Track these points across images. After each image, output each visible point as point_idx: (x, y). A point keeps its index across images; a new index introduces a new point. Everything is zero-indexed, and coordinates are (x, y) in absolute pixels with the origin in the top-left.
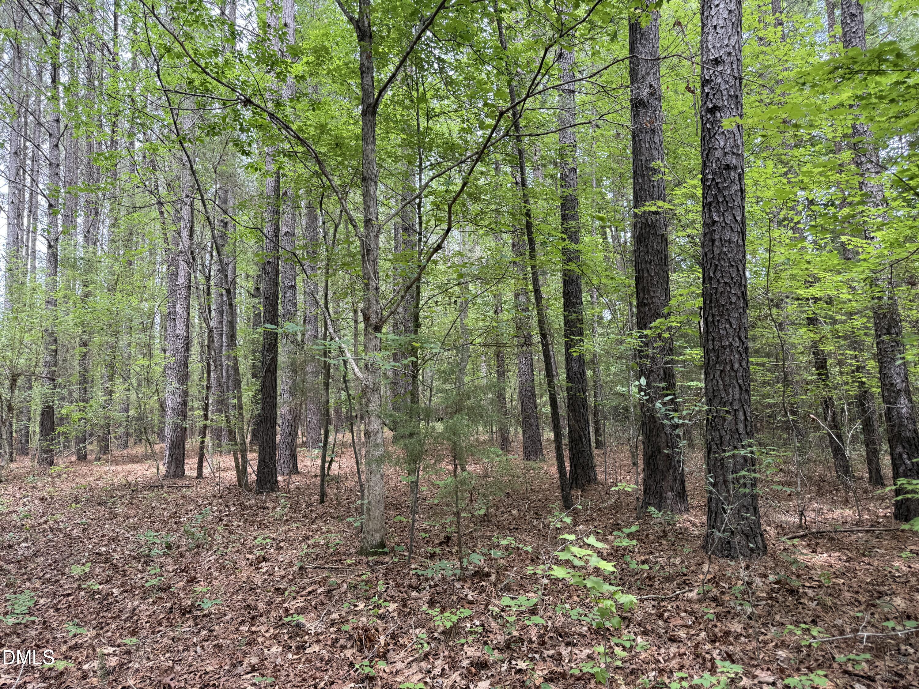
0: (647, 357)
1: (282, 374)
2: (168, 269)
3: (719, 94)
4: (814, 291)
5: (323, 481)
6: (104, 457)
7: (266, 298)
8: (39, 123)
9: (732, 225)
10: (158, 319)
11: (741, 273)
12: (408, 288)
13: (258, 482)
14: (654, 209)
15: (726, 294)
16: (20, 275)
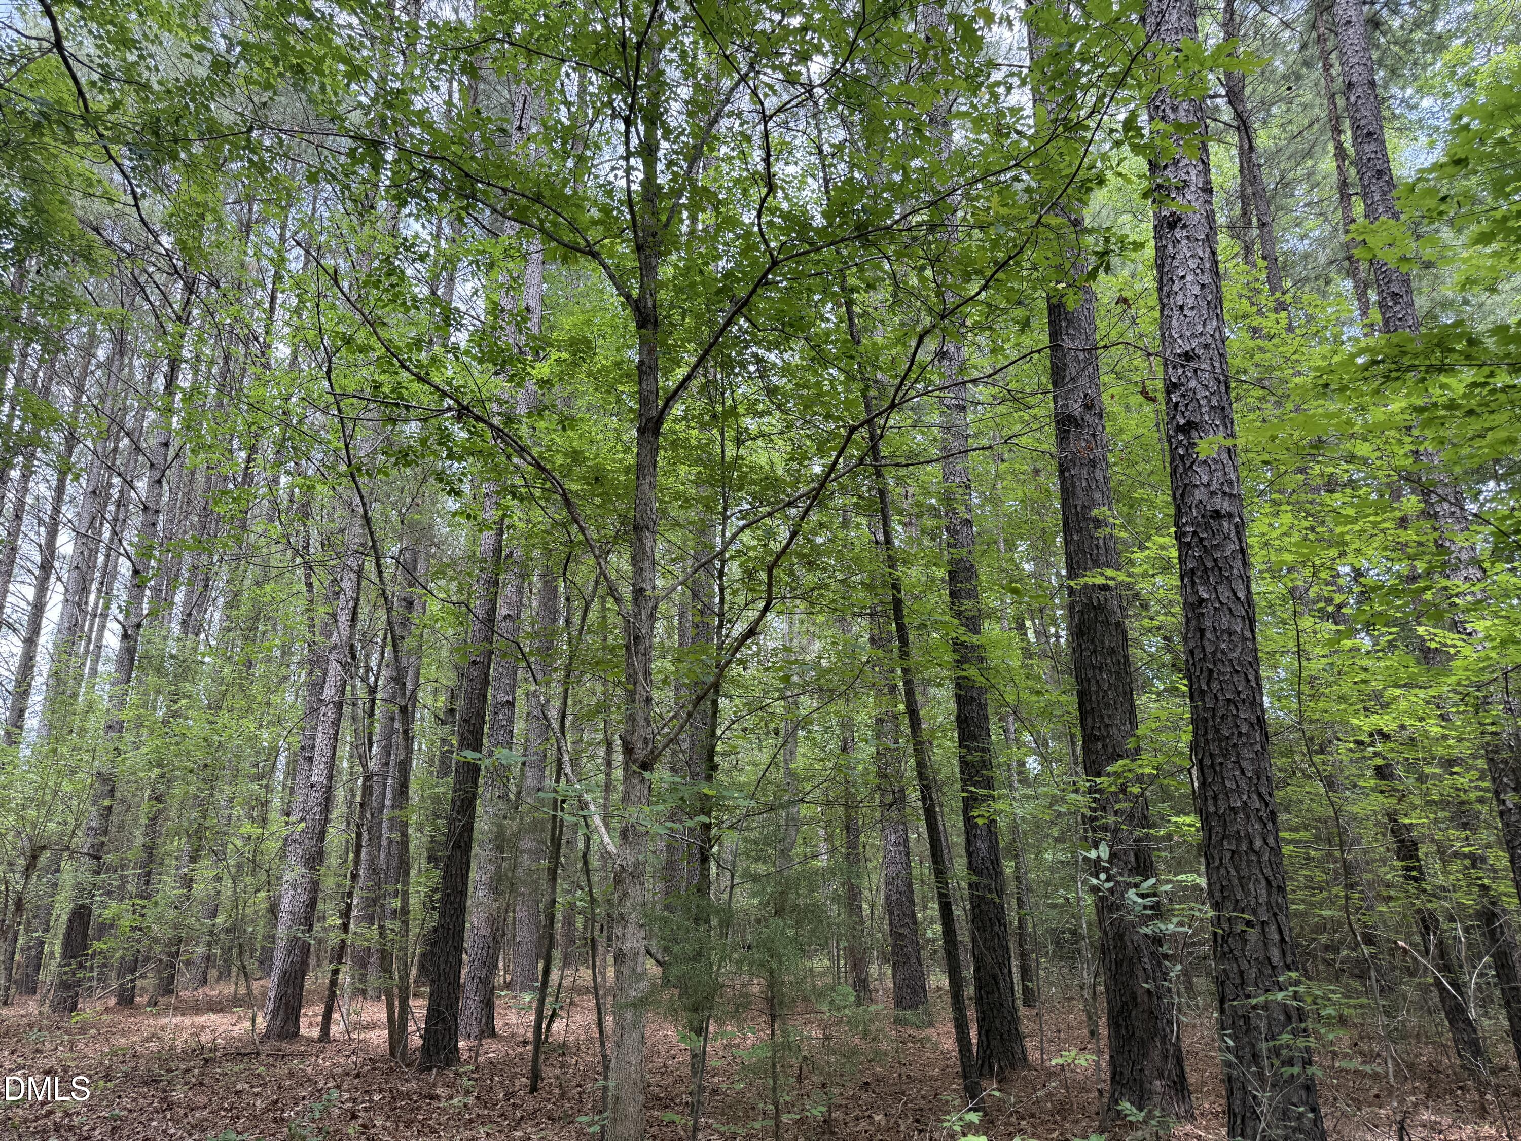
0: (1105, 828)
1: (480, 853)
2: (310, 674)
3: (1194, 404)
4: (1379, 721)
5: (536, 1051)
6: (163, 1000)
7: (465, 721)
8: (138, 449)
9: (1231, 605)
10: (282, 761)
11: (1253, 683)
12: (700, 699)
13: (425, 1048)
14: (1099, 580)
15: (1230, 719)
16: (71, 683)
